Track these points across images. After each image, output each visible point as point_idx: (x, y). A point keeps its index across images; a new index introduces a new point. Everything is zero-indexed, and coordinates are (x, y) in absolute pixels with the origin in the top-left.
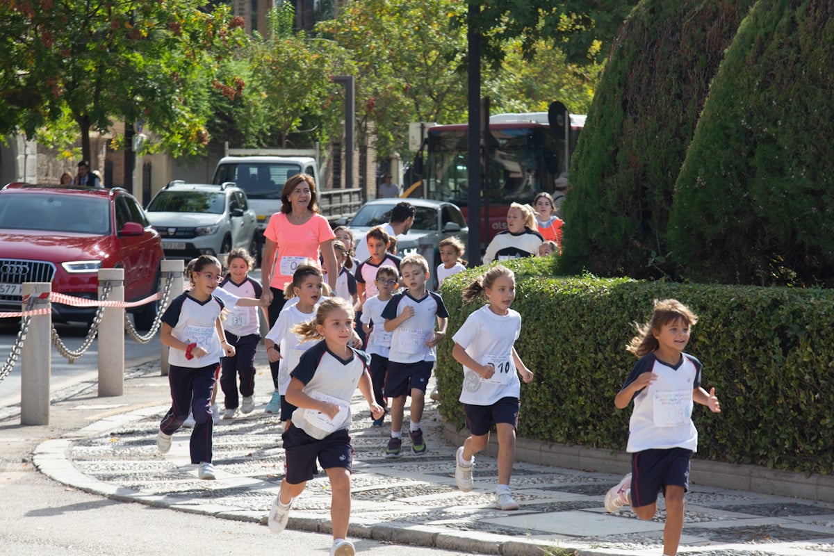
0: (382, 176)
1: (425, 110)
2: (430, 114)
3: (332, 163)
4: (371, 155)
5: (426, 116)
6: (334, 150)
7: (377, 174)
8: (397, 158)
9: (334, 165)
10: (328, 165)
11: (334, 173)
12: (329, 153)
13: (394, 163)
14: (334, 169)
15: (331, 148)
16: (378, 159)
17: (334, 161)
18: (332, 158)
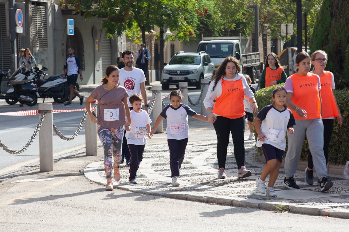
0: (274, 47)
1: (290, 18)
2: (293, 19)
3: (251, 42)
4: (269, 38)
5: (291, 20)
6: (252, 36)
7: (271, 46)
8: (280, 39)
9: (253, 42)
10: (249, 43)
11: (253, 46)
12: (250, 38)
13: (279, 40)
14: (253, 44)
15: (251, 35)
16: (272, 40)
17: (253, 41)
18: (252, 40)
